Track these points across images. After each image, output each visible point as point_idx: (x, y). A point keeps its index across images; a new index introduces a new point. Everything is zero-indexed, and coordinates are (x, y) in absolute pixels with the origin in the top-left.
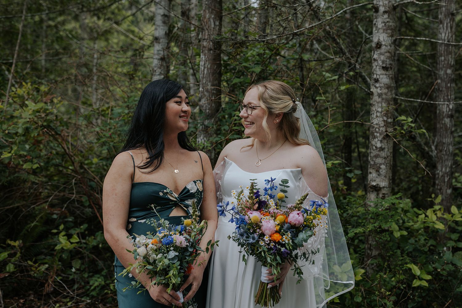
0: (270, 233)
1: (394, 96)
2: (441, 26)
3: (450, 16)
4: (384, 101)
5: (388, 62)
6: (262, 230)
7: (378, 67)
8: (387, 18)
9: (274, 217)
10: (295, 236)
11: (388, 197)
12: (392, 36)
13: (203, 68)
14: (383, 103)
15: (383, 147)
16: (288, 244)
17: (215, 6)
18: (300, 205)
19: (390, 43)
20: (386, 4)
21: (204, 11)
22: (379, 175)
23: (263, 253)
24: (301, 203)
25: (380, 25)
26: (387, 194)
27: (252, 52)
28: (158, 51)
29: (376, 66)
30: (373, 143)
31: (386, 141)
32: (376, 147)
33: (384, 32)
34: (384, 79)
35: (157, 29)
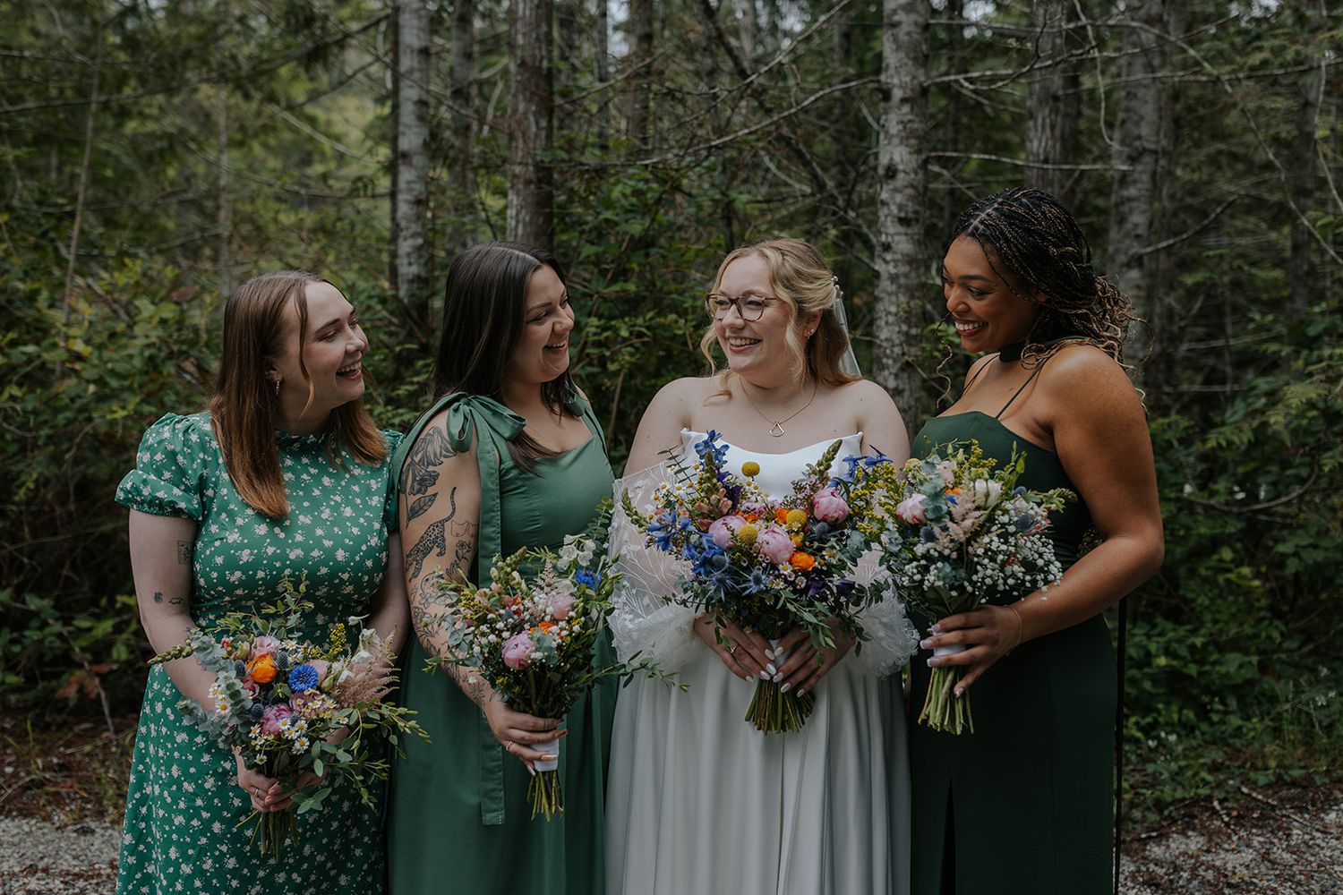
2: (1031, 123)
3: (1051, 103)
4: (902, 290)
5: (911, 207)
7: (889, 218)
8: (908, 114)
12: (919, 152)
13: (513, 223)
14: (900, 295)
15: (901, 387)
17: (537, 86)
19: (915, 166)
20: (906, 83)
21: (515, 96)
25: (894, 128)
28: (409, 183)
29: (886, 216)
31: (905, 375)
33: (901, 143)
34: (903, 244)
35: (404, 134)
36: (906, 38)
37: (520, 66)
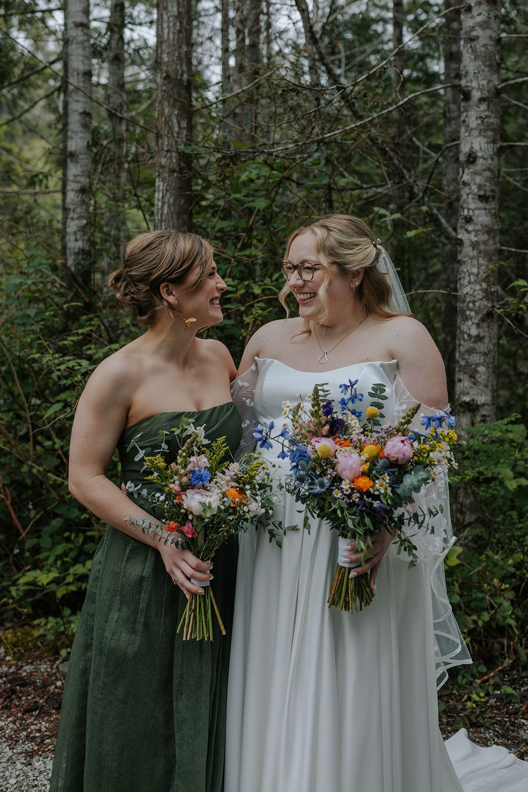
0: (351, 476)
1: (498, 246)
4: (482, 255)
5: (488, 186)
6: (337, 471)
7: (470, 196)
8: (485, 111)
9: (360, 448)
10: (397, 481)
11: (491, 421)
12: (494, 142)
13: (160, 204)
14: (481, 259)
15: (482, 334)
16: (385, 494)
17: (179, 94)
18: (405, 426)
19: (492, 153)
20: (483, 86)
21: (161, 102)
22: (474, 384)
23: (339, 512)
24: (408, 422)
25: (473, 123)
26: (489, 416)
27: (247, 173)
28: (75, 176)
29: (468, 195)
30: (464, 328)
31: (486, 325)
32: (469, 335)
33: (480, 135)
34: (482, 217)
35: (72, 138)
36: (483, 49)
37: (165, 78)
